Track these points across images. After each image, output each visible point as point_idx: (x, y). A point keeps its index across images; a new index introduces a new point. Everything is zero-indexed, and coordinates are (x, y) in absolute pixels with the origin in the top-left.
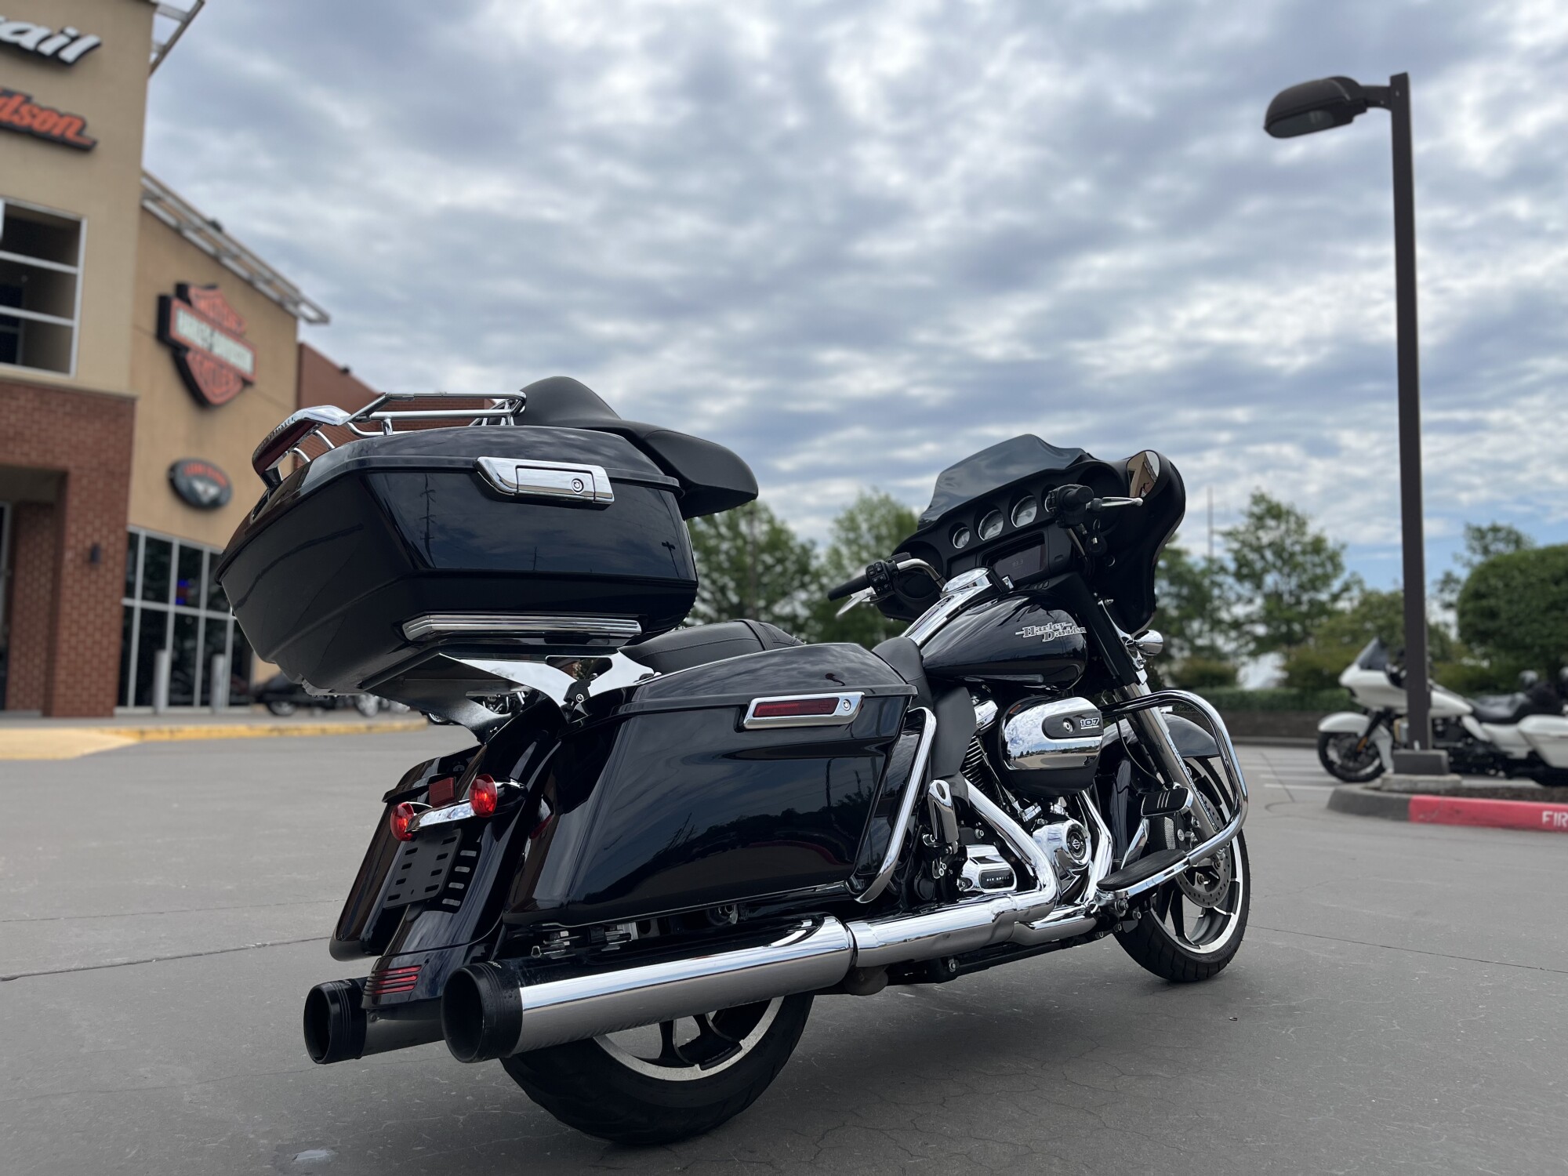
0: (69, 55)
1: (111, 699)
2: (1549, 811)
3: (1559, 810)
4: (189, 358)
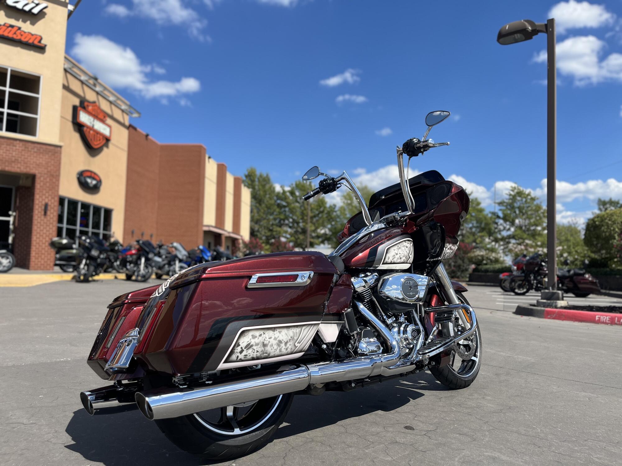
0: (35, 11)
1: (52, 264)
2: (598, 315)
3: (602, 315)
4: (85, 129)
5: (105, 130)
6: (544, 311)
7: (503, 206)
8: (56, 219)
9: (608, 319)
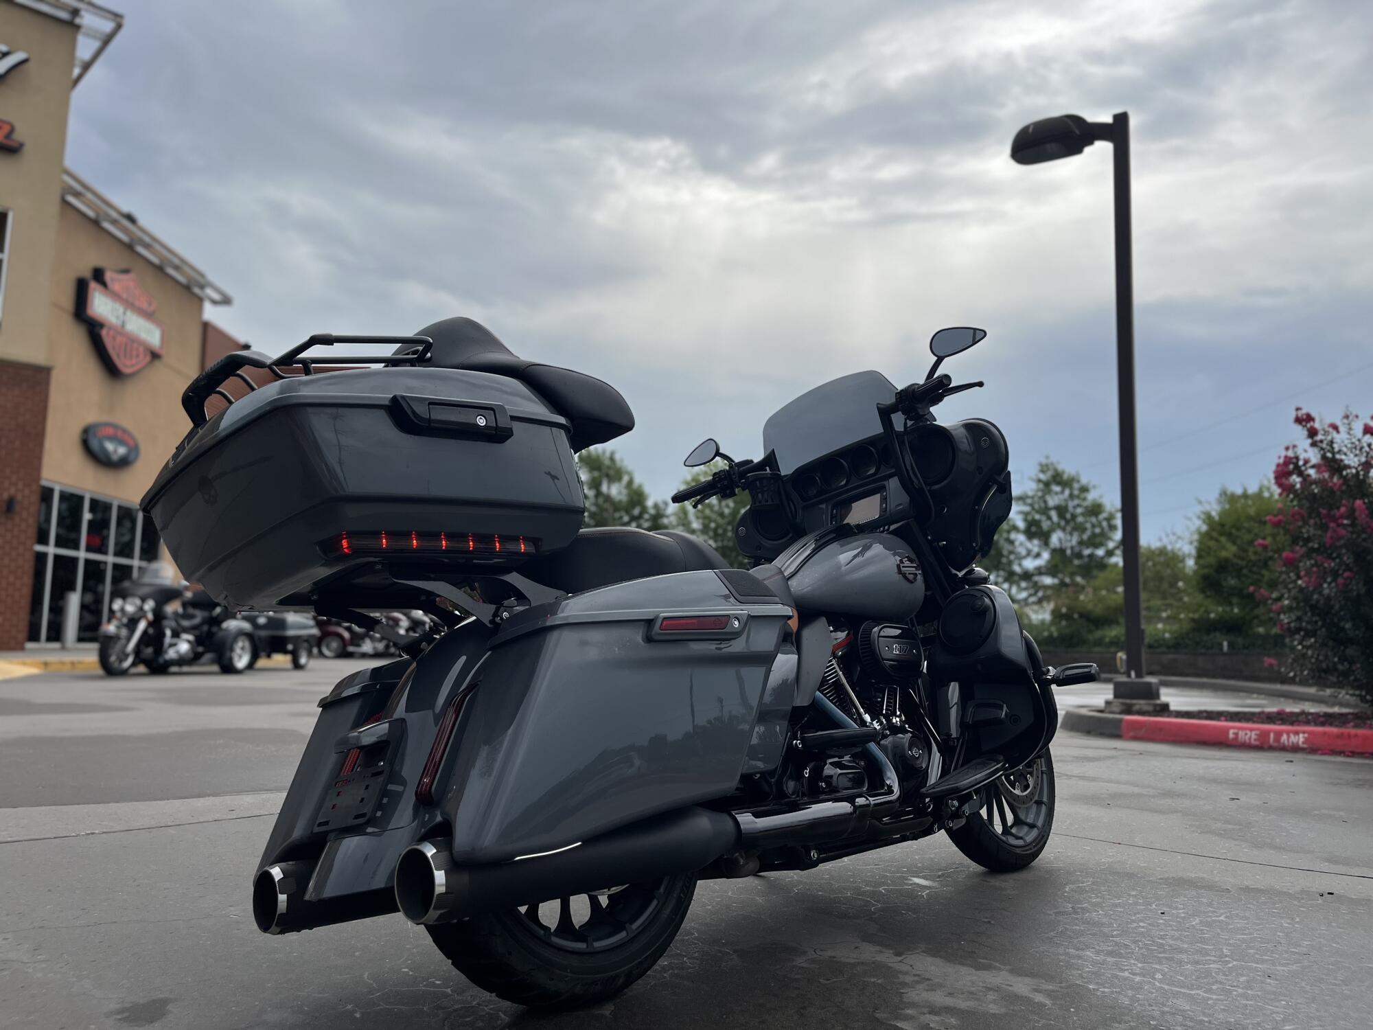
0: (1, 68)
1: (23, 635)
2: (1234, 730)
3: (1242, 729)
4: (104, 333)
5: (151, 334)
6: (1120, 721)
7: (1025, 504)
8: (32, 532)
9: (1254, 737)
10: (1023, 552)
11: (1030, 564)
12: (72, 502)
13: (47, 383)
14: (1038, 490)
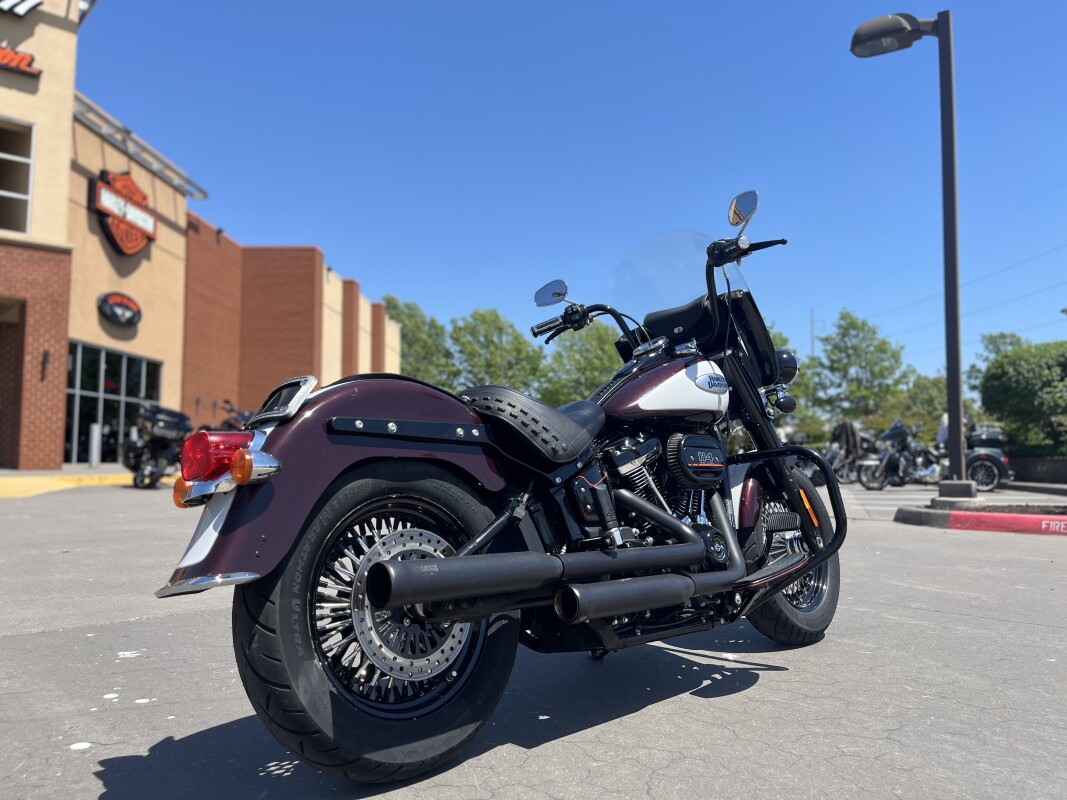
0: (21, 10)
1: (60, 457)
2: (1045, 520)
3: (1053, 520)
4: (110, 220)
5: (144, 221)
6: (949, 515)
7: (830, 344)
8: (63, 378)
9: (1063, 526)
10: (828, 383)
11: (832, 392)
12: (92, 353)
13: (70, 262)
14: (838, 334)
